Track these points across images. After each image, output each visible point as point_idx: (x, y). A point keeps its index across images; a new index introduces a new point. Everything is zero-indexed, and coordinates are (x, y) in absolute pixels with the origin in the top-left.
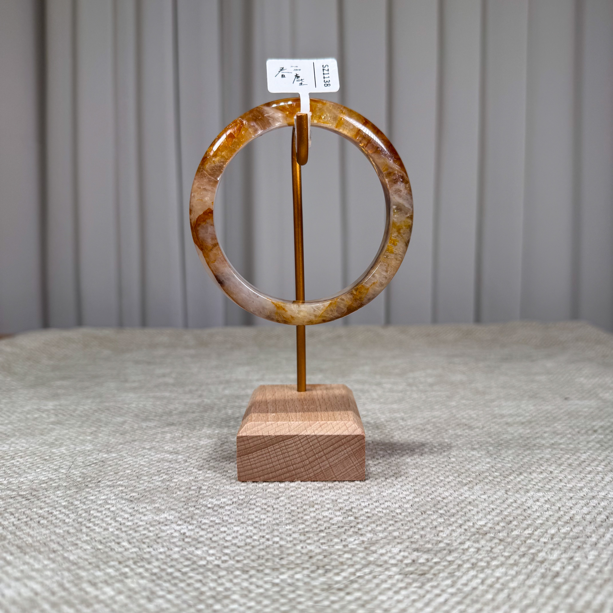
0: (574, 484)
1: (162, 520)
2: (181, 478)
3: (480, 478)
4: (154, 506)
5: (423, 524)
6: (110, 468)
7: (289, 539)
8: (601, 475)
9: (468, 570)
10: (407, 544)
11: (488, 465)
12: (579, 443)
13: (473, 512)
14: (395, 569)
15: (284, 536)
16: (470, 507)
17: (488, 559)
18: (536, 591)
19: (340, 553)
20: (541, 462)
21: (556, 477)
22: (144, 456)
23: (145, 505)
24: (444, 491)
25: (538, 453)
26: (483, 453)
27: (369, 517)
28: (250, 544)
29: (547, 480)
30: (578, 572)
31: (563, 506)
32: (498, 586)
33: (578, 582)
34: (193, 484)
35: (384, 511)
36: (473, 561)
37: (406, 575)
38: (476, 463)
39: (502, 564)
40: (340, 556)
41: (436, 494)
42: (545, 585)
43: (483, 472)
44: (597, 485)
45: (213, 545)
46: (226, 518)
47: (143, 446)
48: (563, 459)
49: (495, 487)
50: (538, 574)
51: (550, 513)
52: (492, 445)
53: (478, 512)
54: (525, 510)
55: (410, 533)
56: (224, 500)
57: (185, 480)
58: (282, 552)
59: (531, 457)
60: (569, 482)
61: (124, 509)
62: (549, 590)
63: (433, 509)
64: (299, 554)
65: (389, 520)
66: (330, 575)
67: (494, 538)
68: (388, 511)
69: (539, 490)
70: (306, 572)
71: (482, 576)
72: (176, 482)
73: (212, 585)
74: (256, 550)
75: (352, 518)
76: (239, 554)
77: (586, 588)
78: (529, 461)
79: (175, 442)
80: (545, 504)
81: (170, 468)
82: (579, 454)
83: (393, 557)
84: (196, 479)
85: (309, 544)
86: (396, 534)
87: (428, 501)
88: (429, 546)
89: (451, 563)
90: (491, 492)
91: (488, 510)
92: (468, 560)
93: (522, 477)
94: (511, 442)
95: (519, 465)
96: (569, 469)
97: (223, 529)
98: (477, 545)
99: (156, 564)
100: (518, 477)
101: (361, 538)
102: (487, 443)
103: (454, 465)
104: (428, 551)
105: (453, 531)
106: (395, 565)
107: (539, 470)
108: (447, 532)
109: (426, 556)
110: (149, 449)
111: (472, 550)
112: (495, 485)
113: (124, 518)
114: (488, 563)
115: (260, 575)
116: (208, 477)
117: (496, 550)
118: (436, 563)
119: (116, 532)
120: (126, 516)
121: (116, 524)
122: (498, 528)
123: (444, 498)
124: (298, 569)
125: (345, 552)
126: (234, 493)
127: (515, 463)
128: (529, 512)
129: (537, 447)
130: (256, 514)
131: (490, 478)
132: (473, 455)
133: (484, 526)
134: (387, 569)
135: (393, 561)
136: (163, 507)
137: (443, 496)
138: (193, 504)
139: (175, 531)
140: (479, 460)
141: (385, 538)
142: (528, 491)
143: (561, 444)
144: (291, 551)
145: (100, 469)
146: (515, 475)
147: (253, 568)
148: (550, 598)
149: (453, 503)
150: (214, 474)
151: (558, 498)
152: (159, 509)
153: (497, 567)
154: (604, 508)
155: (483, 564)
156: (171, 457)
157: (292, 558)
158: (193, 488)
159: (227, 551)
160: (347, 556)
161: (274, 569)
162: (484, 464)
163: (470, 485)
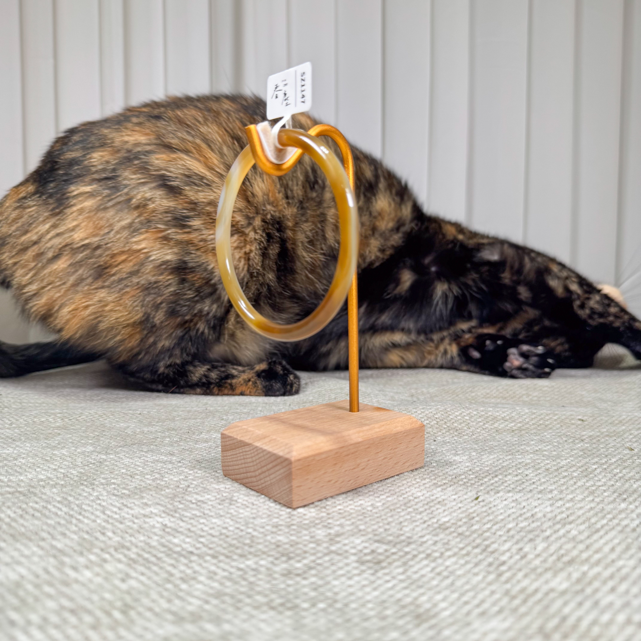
0: (545, 486)
1: (147, 514)
2: (172, 477)
3: (455, 481)
4: (142, 501)
5: (390, 519)
6: (106, 468)
7: (262, 530)
8: (575, 480)
9: (422, 560)
10: (370, 536)
11: (466, 469)
12: (563, 451)
13: (440, 511)
14: (353, 558)
15: (258, 528)
16: (438, 506)
17: (443, 550)
18: (480, 577)
19: (306, 543)
20: (519, 466)
21: (530, 480)
22: (140, 458)
23: (133, 501)
24: (418, 491)
25: (519, 459)
26: (465, 458)
27: (340, 513)
28: (224, 534)
29: (520, 482)
30: (523, 562)
31: (528, 505)
32: (445, 574)
33: (520, 570)
34: (182, 482)
35: (356, 508)
36: (429, 552)
37: (363, 563)
38: (455, 467)
39: (455, 555)
40: (305, 545)
41: (409, 494)
42: (489, 573)
43: (460, 475)
44: (567, 488)
45: (190, 534)
46: (206, 512)
47: (141, 449)
48: (542, 465)
49: (467, 489)
50: (485, 563)
51: (513, 510)
52: (475, 450)
53: (444, 511)
54: (490, 508)
55: (375, 527)
56: (209, 497)
57: (175, 479)
58: (252, 541)
59: (511, 461)
60: (541, 485)
61: (113, 503)
62: (492, 577)
63: (403, 507)
64: (267, 543)
65: (358, 515)
66: (292, 562)
67: (454, 532)
68: (360, 508)
69: (509, 491)
70: (271, 559)
71: (433, 565)
72: (166, 481)
73: (182, 568)
74: (229, 540)
75: (324, 514)
76: (213, 543)
77: (526, 576)
78: (508, 465)
79: (172, 445)
80: (511, 503)
81: (162, 468)
82: (559, 461)
83: (354, 548)
84: (186, 479)
85: (279, 535)
86: (362, 527)
87: (399, 501)
88: (391, 538)
89: (407, 553)
90: (463, 493)
91: (455, 508)
92: (423, 552)
93: (496, 479)
94: (496, 448)
95: (496, 468)
96: (545, 473)
97: (202, 521)
98: (436, 538)
99: (134, 550)
100: (493, 479)
101: (329, 531)
102: (472, 449)
103: (433, 469)
104: (389, 542)
105: (417, 526)
106: (355, 554)
107: (515, 473)
108: (411, 527)
109: (385, 547)
110: (146, 452)
111: (430, 542)
112: (468, 486)
113: (113, 512)
114: (442, 554)
115: (227, 560)
116: (198, 477)
117: (453, 543)
118: (394, 554)
119: (104, 524)
120: (115, 509)
121: (105, 517)
122: (460, 523)
123: (415, 498)
124: (264, 556)
125: (311, 542)
126: (219, 491)
127: (494, 467)
128: (494, 509)
129: (519, 453)
130: (236, 509)
131: (465, 480)
132: (454, 460)
133: (448, 522)
134: (346, 558)
135: (353, 551)
136: (150, 503)
137: (415, 496)
138: (178, 499)
139: (158, 522)
140: (459, 465)
141: (351, 530)
142: (498, 492)
143: (545, 450)
144: (261, 541)
145: (97, 469)
146: (490, 477)
147: (223, 554)
148: (490, 584)
149: (423, 502)
150: (204, 474)
151: (526, 498)
152: (146, 504)
153: (450, 557)
154: (568, 509)
155: (437, 554)
156: (166, 459)
157: (260, 547)
158: (181, 486)
159: (202, 540)
160: (312, 545)
161: (241, 556)
162: (462, 468)
163: (444, 487)
